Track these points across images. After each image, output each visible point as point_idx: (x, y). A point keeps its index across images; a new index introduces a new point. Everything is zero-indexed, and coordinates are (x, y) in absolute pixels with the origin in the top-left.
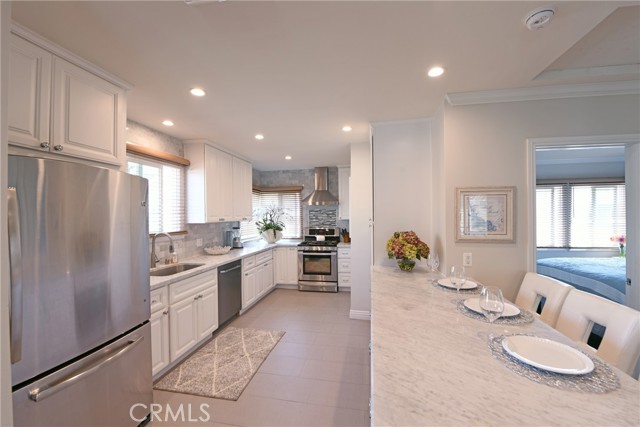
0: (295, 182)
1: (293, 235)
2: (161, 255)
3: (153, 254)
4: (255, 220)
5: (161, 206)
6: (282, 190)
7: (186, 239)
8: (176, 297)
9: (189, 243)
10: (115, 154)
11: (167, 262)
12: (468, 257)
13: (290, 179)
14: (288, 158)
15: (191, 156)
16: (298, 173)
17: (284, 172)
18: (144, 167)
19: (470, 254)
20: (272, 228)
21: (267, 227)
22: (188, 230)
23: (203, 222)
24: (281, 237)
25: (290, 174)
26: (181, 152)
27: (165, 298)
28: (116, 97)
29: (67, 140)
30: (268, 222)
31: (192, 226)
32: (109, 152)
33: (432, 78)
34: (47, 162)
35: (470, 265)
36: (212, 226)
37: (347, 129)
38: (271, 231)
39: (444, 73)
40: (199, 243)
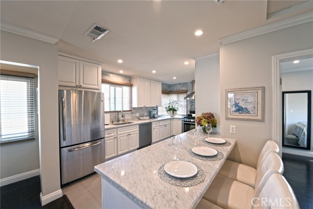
0: (184, 88)
1: (183, 114)
2: (121, 118)
3: (118, 118)
4: (165, 106)
5: (122, 101)
6: (179, 92)
7: (132, 113)
8: (120, 133)
9: (133, 115)
10: (98, 86)
11: (123, 121)
12: (233, 128)
13: (182, 87)
14: (175, 78)
15: (134, 82)
16: (185, 84)
17: (179, 84)
18: (116, 88)
19: (234, 126)
20: (172, 110)
21: (170, 110)
22: (132, 110)
23: (136, 107)
24: (176, 114)
25: (182, 85)
26: (130, 81)
27: (115, 132)
28: (97, 68)
29: (83, 83)
30: (171, 107)
31: (134, 108)
32: (95, 85)
33: (198, 36)
34: (67, 91)
35: (234, 132)
36: (143, 109)
37: (186, 63)
38: (172, 111)
39: (203, 34)
40: (138, 115)
